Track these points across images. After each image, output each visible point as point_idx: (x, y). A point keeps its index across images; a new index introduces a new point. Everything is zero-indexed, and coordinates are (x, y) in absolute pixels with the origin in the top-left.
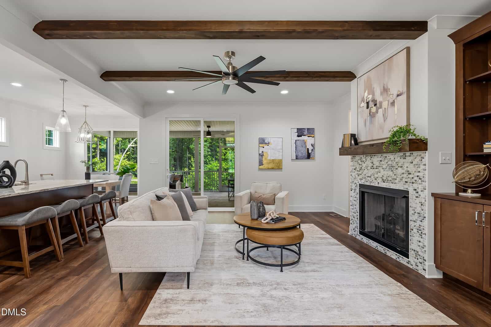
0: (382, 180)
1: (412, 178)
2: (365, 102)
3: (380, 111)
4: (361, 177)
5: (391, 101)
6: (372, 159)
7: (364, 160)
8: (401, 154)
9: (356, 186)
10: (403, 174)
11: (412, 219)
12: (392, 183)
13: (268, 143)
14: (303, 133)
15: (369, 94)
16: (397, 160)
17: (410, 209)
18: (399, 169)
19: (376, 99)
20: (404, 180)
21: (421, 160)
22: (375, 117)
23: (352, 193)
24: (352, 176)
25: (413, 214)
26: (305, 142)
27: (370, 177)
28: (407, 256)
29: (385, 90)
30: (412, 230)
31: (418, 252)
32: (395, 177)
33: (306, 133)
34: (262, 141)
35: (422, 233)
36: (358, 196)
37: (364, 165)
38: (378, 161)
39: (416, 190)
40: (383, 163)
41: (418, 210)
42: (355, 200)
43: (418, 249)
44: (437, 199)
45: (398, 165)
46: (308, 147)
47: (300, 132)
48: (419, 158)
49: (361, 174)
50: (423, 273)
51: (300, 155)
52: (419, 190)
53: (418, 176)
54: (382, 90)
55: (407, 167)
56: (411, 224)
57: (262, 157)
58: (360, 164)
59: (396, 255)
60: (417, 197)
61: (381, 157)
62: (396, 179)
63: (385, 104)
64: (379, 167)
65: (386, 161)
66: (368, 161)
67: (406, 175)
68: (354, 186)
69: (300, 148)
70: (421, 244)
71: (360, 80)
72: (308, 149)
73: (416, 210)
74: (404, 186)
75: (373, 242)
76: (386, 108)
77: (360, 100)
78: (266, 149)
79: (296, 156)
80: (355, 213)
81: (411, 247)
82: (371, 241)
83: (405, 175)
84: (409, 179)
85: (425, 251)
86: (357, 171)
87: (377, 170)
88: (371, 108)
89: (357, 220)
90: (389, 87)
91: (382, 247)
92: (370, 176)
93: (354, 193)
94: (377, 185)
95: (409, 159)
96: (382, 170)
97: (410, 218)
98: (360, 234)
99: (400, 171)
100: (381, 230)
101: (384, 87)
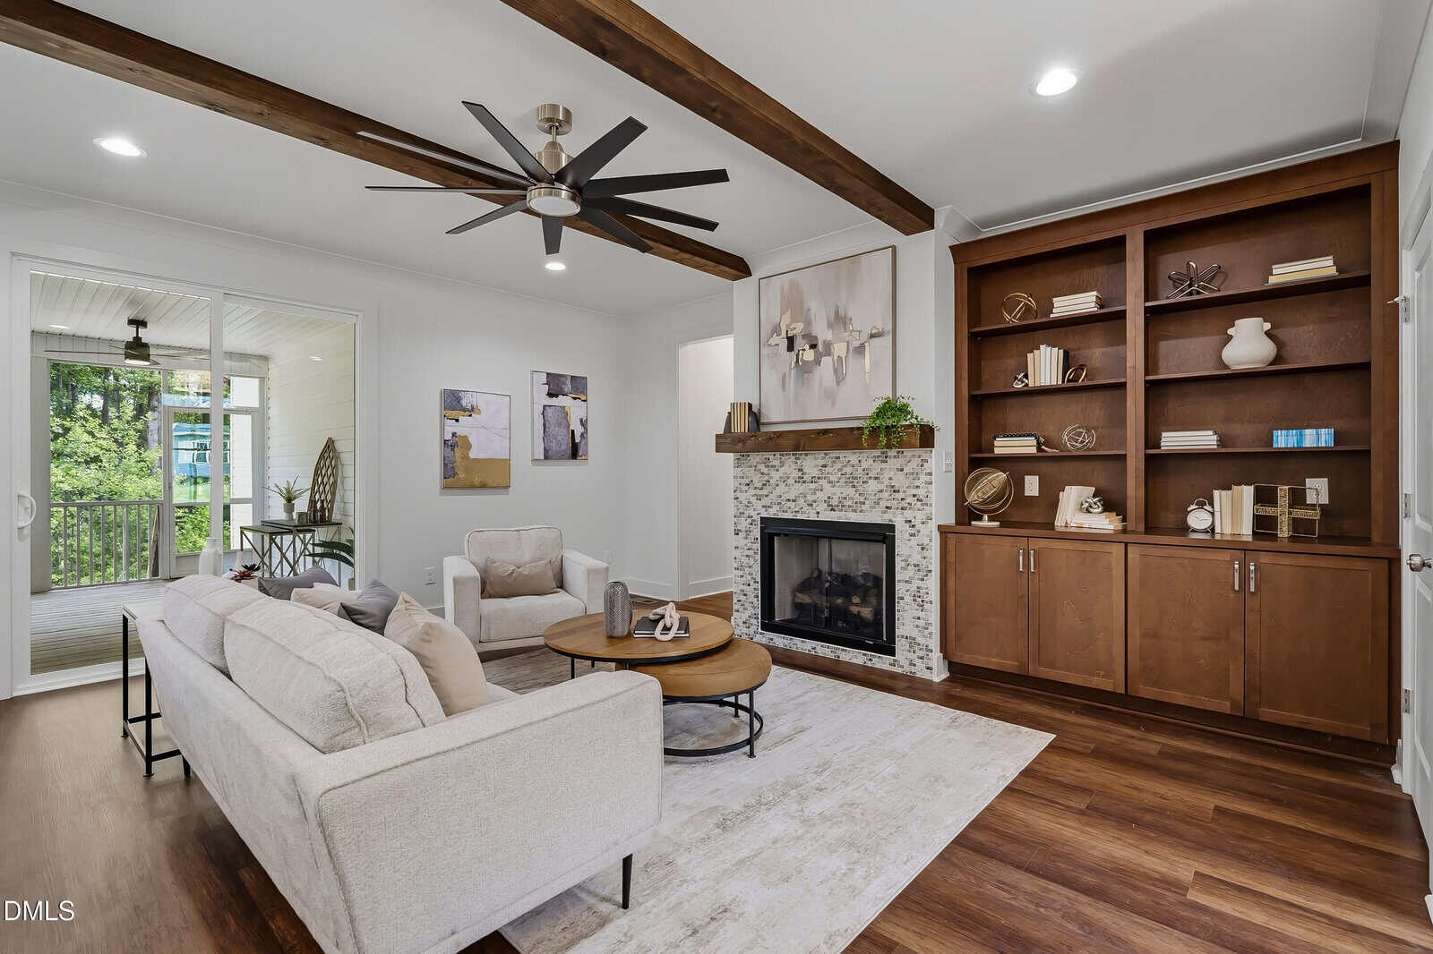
0: (829, 506)
1: (902, 499)
2: (784, 334)
3: (826, 361)
4: (765, 501)
5: (856, 344)
6: (799, 462)
7: (777, 463)
8: (877, 452)
9: (751, 524)
10: (881, 491)
11: (901, 579)
12: (855, 511)
13: (469, 407)
14: (561, 389)
15: (793, 321)
16: (864, 465)
17: (898, 559)
18: (872, 482)
19: (814, 334)
20: (883, 504)
21: (922, 466)
22: (810, 372)
23: (740, 541)
24: (740, 499)
25: (904, 569)
26: (564, 413)
27: (794, 501)
28: (892, 652)
29: (840, 321)
30: (902, 599)
31: (914, 639)
32: (862, 499)
33: (568, 387)
34: (453, 403)
35: (923, 601)
36: (758, 546)
37: (776, 476)
38: (816, 466)
39: (910, 521)
40: (828, 469)
41: (916, 558)
42: (747, 556)
43: (915, 633)
44: (949, 535)
45: (867, 474)
46: (572, 428)
47: (556, 385)
48: (915, 462)
49: (767, 496)
50: (926, 675)
51: (554, 446)
52: (917, 522)
53: (914, 496)
54: (832, 318)
55: (890, 479)
56: (900, 588)
57: (453, 450)
58: (762, 474)
59: (865, 655)
60: (911, 535)
61: (823, 458)
62: (864, 503)
63: (839, 349)
64: (819, 478)
65: (839, 466)
66: (787, 466)
67: (889, 493)
68: (744, 524)
69: (554, 429)
70: (921, 623)
71: (767, 284)
72: (573, 431)
73: (910, 559)
74: (882, 517)
75: (802, 642)
76: (841, 358)
77: (766, 328)
78: (465, 426)
79: (546, 451)
80: (749, 585)
81: (900, 631)
82: (797, 640)
83: (886, 495)
84: (895, 502)
85: (931, 633)
86: (755, 488)
87: (813, 486)
88: (801, 352)
89: (755, 600)
90: (850, 315)
91: (828, 647)
92: (792, 497)
93: (746, 538)
94: (813, 517)
95: (893, 463)
96: (827, 487)
97: (898, 577)
98: (762, 629)
99: (873, 486)
100: (823, 612)
101: (837, 313)
